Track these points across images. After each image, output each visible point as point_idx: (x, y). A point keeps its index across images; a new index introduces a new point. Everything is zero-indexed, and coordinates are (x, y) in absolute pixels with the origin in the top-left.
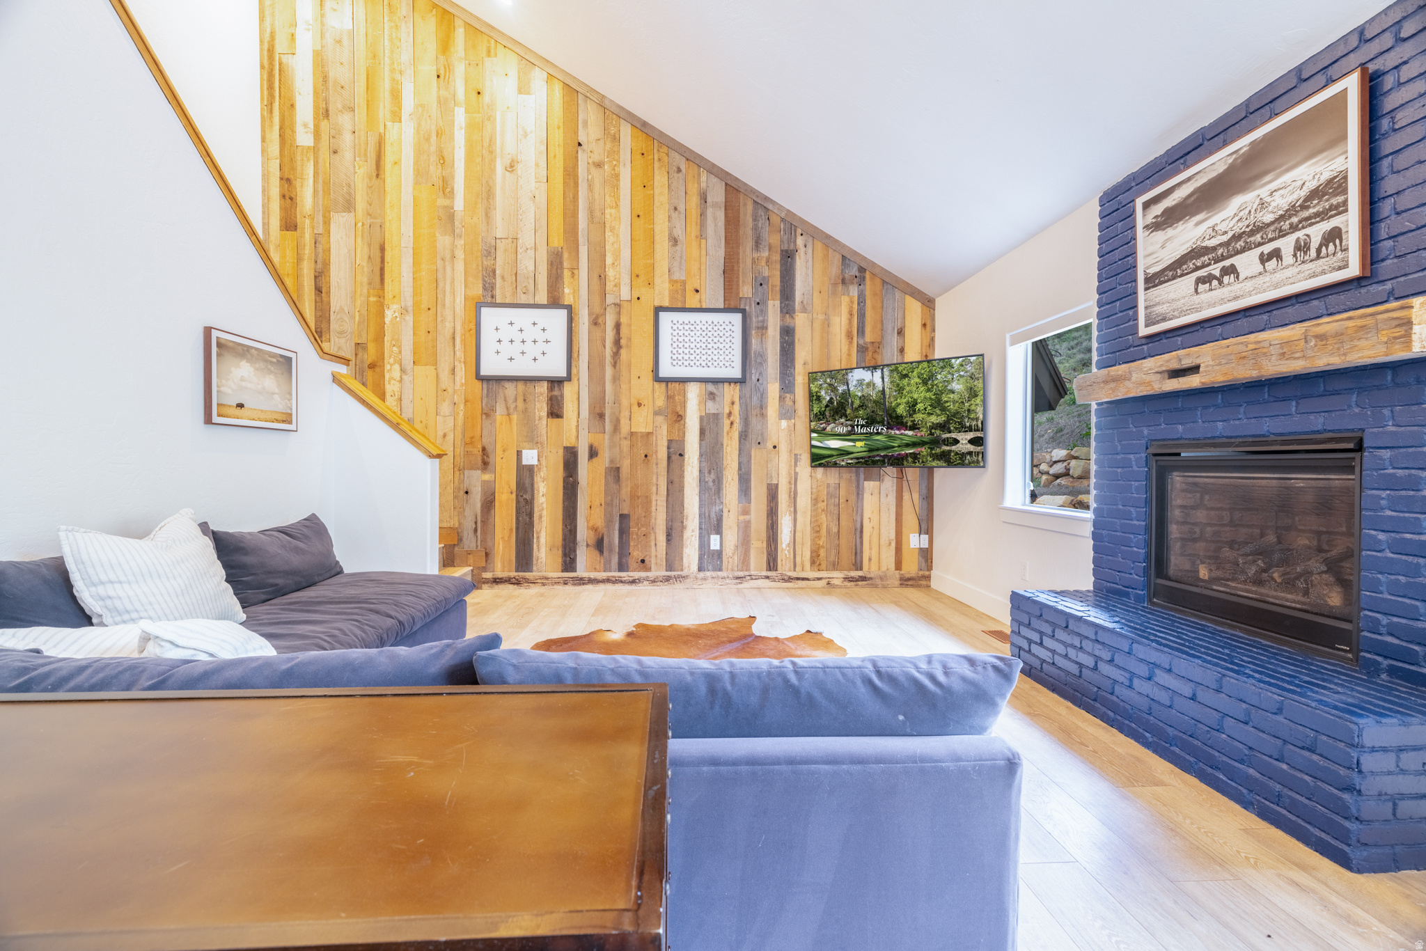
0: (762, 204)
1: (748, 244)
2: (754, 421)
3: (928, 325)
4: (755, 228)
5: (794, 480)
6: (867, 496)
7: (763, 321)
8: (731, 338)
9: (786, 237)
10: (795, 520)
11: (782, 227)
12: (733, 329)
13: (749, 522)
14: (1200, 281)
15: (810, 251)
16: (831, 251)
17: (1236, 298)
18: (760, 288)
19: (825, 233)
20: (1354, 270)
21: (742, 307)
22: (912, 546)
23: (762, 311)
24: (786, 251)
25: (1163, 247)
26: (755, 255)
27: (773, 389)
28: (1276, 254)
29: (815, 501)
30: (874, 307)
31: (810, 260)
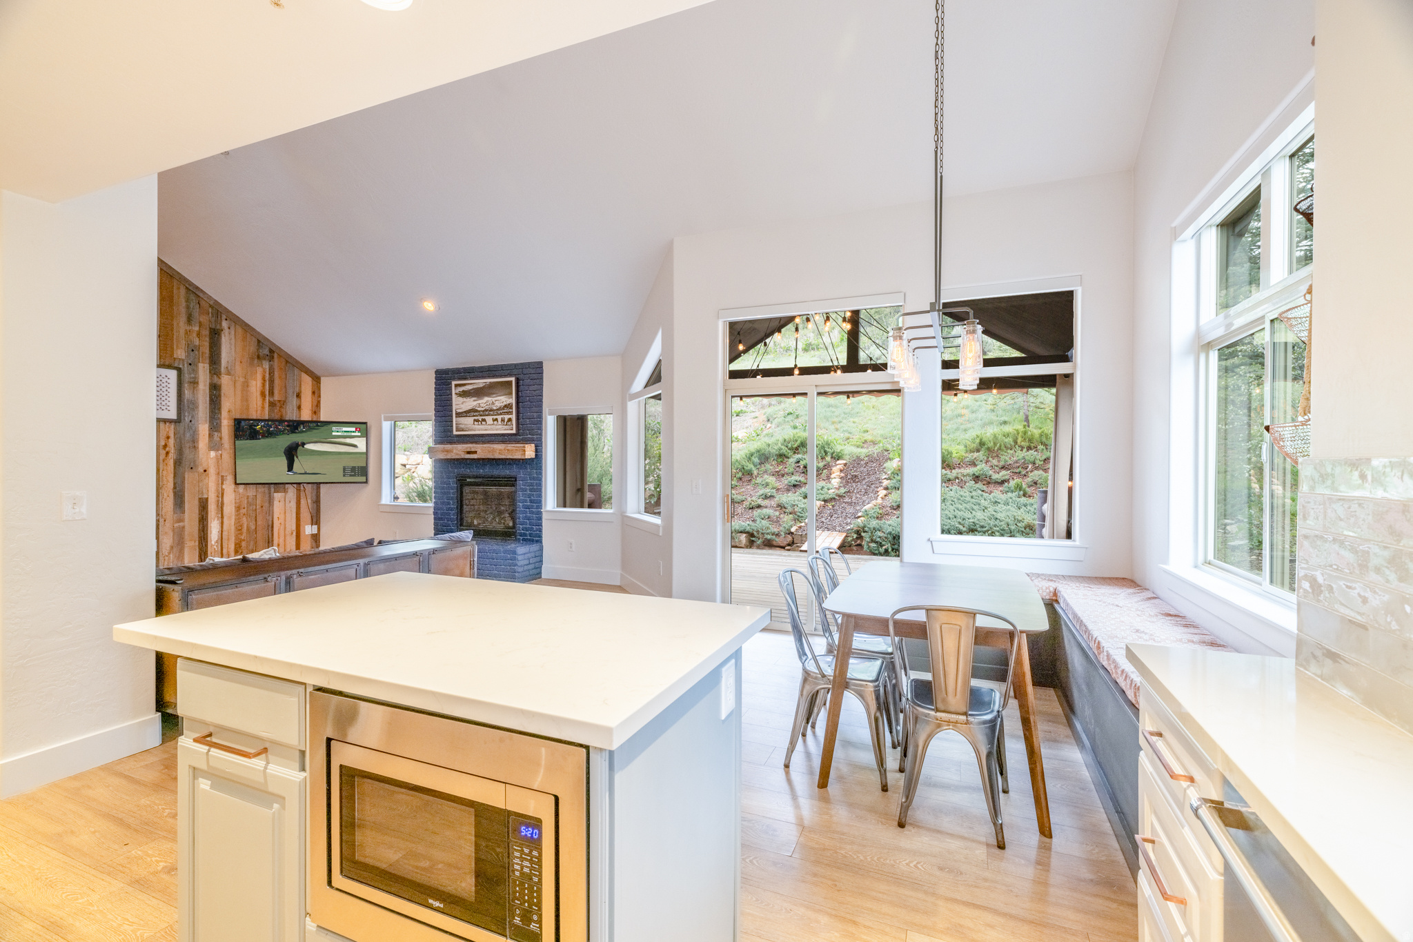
0: (193, 291)
1: (182, 319)
2: (187, 451)
3: (316, 393)
4: (188, 307)
5: (221, 494)
6: (276, 503)
7: (195, 378)
8: (167, 388)
9: (214, 319)
10: (222, 523)
11: (210, 311)
12: (168, 381)
13: (184, 527)
14: (475, 420)
15: (233, 332)
16: (248, 335)
17: (486, 430)
18: (192, 353)
19: (245, 322)
20: (514, 431)
21: (176, 365)
22: (307, 533)
23: (193, 370)
24: (214, 329)
25: (462, 403)
26: (188, 328)
27: (203, 429)
28: (496, 420)
29: (238, 508)
30: (280, 377)
31: (233, 338)
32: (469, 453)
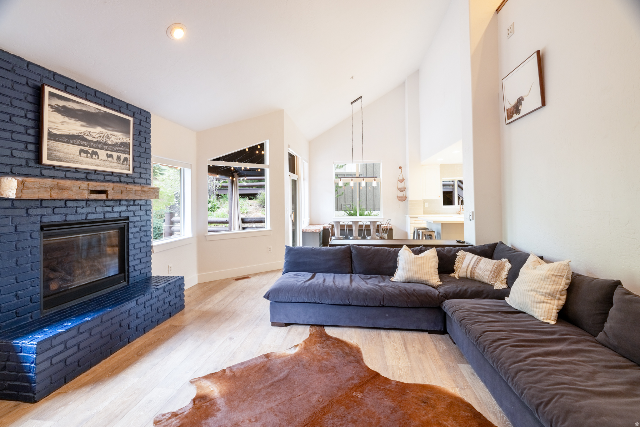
14: (81, 151)
17: (97, 165)
20: (130, 172)
28: (111, 156)
32: (93, 192)
